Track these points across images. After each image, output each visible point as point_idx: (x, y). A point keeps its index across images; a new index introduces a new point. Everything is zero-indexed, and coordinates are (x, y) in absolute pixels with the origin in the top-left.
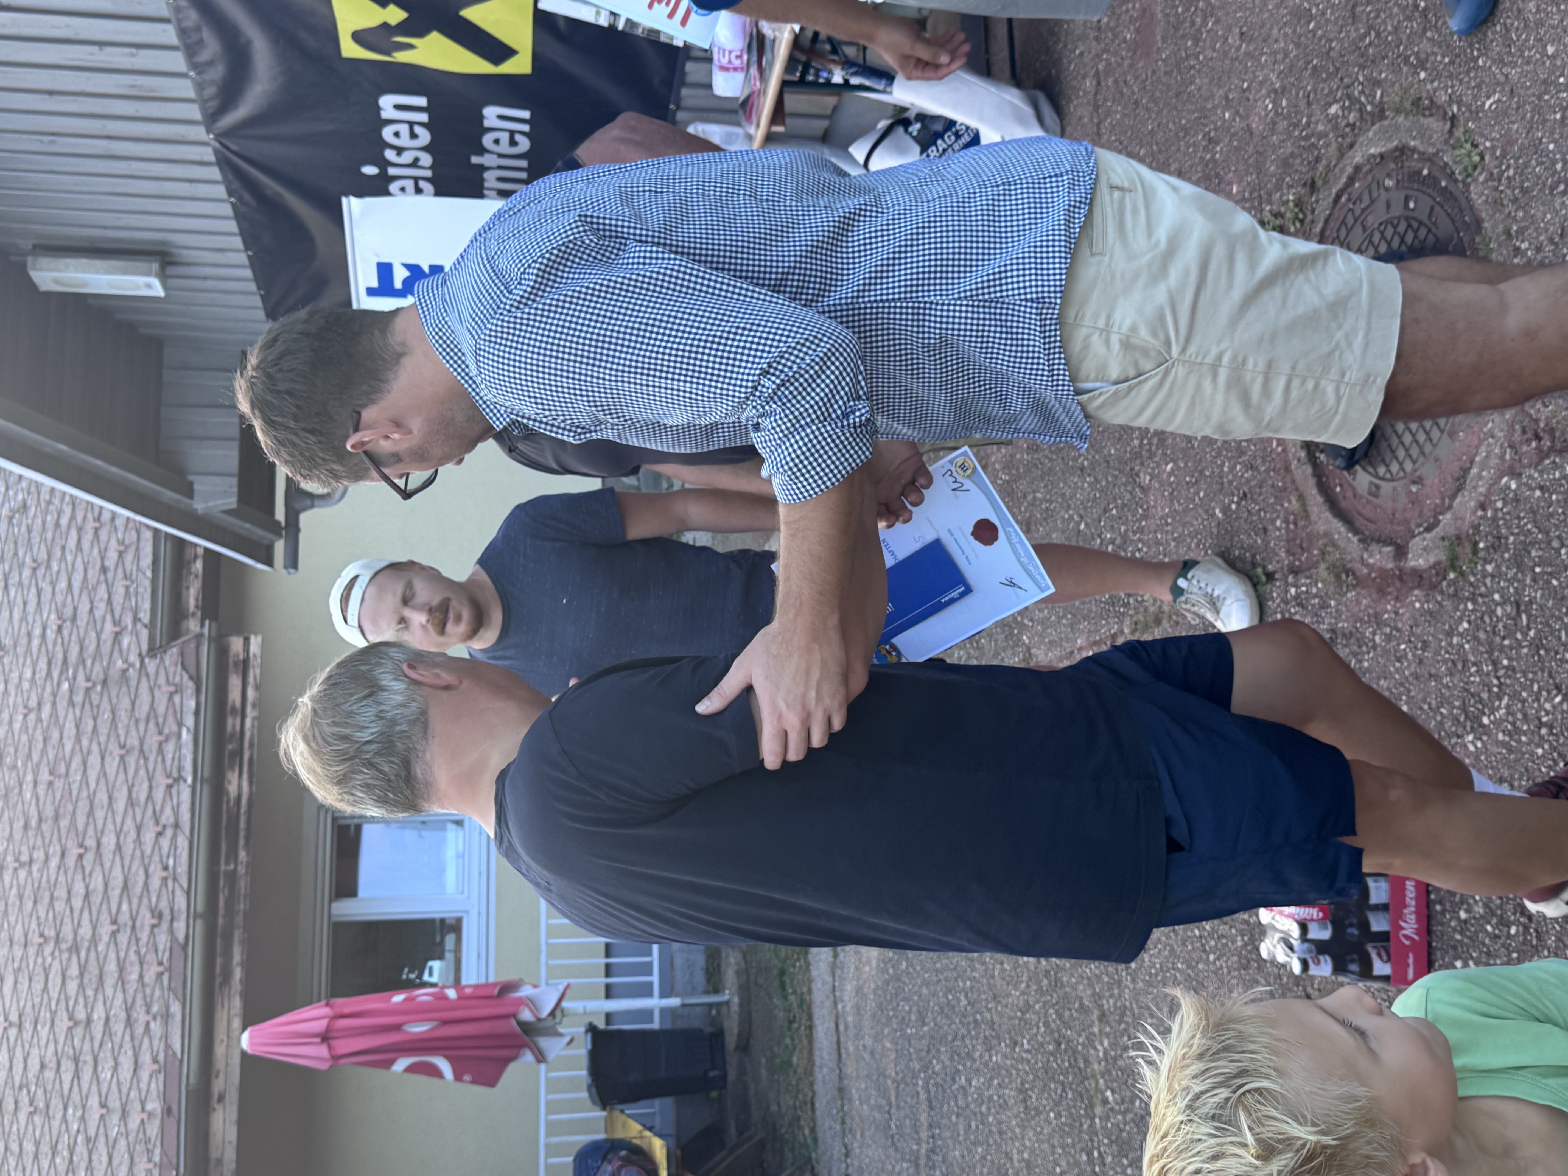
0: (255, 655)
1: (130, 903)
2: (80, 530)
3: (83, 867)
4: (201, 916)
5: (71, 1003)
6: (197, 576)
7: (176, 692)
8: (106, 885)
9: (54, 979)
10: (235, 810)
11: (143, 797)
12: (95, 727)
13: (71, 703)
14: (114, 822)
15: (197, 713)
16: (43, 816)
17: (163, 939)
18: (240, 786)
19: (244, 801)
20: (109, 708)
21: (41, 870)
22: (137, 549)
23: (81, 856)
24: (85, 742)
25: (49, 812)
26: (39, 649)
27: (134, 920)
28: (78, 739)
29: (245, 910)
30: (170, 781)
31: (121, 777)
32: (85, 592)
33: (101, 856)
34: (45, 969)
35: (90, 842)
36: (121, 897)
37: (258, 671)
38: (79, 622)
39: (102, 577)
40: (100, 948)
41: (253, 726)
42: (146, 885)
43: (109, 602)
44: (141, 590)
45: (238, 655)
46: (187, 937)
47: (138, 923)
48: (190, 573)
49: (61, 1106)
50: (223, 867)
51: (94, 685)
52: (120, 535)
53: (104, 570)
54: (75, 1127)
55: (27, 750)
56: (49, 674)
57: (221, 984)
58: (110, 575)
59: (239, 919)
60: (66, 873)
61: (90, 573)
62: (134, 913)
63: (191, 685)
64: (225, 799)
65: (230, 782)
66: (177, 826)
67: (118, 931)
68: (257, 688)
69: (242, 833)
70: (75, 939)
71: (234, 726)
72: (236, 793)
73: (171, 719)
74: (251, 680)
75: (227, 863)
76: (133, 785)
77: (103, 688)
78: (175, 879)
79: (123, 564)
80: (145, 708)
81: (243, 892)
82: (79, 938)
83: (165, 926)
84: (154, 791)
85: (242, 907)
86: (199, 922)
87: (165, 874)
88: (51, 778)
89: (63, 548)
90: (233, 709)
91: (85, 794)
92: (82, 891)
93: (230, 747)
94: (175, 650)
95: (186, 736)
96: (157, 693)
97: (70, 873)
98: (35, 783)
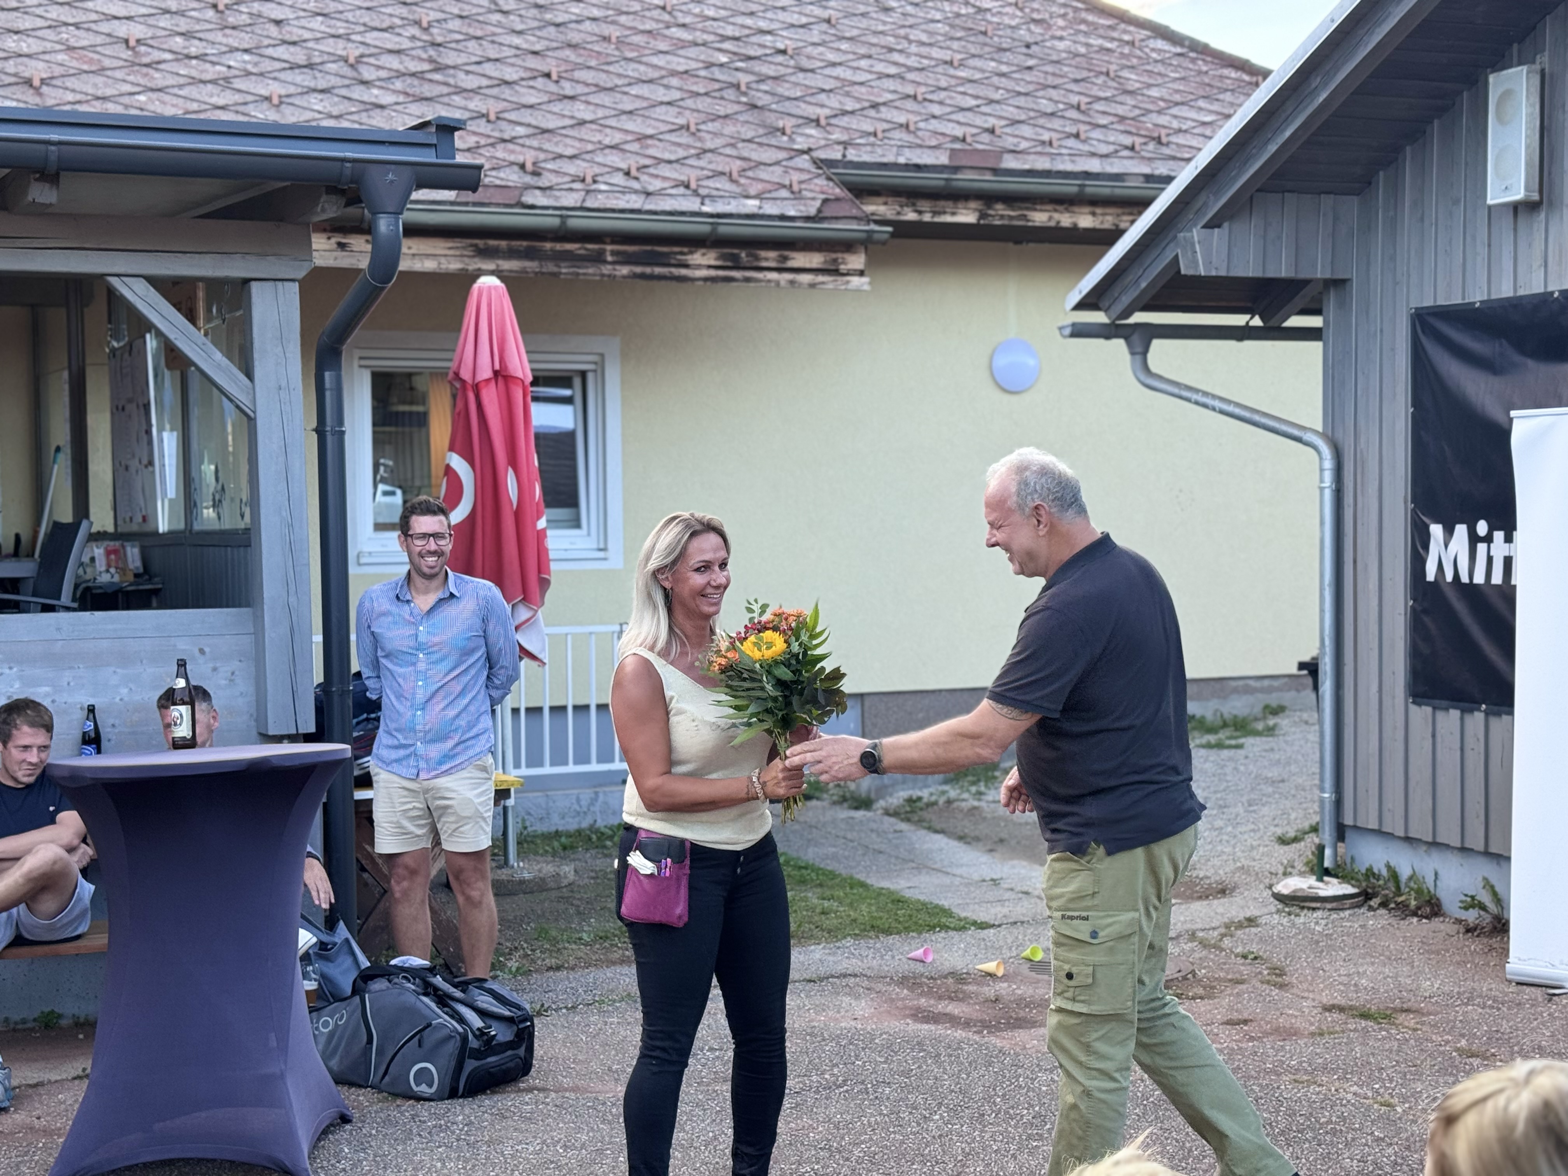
0: (848, 282)
1: (528, 136)
2: (900, 77)
3: (535, 78)
4: (563, 223)
5: (372, 60)
6: (899, 213)
7: (793, 192)
8: (531, 107)
9: (390, 40)
10: (673, 261)
11: (651, 152)
12: (698, 94)
13: (709, 65)
14: (606, 118)
15: (783, 217)
16: (562, 29)
17: (513, 177)
18: (699, 267)
19: (684, 272)
20: (729, 111)
21: (499, 25)
22: (920, 146)
23: (548, 75)
24: (675, 82)
25: (575, 37)
26: (743, 26)
27: (511, 140)
28: (674, 73)
29: (561, 273)
30: (693, 185)
31: (664, 128)
32: (839, 84)
33: (560, 100)
34: (391, 27)
35: (568, 88)
36: (529, 125)
37: (831, 286)
38: (801, 75)
39: (867, 104)
40: (455, 98)
41: (769, 281)
42: (561, 156)
43: (845, 113)
44: (879, 151)
45: (844, 263)
46: (533, 207)
47: (510, 146)
48: (901, 206)
49: (246, 46)
50: (609, 248)
51: (745, 94)
52: (922, 125)
53: (875, 106)
54: (232, 63)
55: (625, 9)
56: (725, 38)
57: (476, 245)
58: (872, 113)
59: (550, 267)
60: (516, 56)
61: (863, 89)
62: (520, 141)
63: (812, 211)
64: (686, 250)
65: (704, 255)
66: (648, 194)
67: (489, 121)
68: (812, 286)
69: (648, 270)
70: (448, 67)
71: (766, 259)
72: (691, 262)
73: (760, 187)
74: (821, 278)
75: (613, 253)
76: (660, 140)
77: (746, 104)
78: (588, 192)
79: (894, 129)
80: (754, 156)
81: (581, 271)
82: (452, 71)
83: (528, 179)
84: (668, 166)
85: (564, 271)
86: (556, 222)
87: (589, 179)
88: (614, 40)
89: (870, 57)
90: (785, 259)
91: (619, 82)
92: (508, 78)
93: (743, 255)
94: (837, 191)
95: (751, 205)
96: (778, 170)
97: (518, 62)
98: (594, 19)
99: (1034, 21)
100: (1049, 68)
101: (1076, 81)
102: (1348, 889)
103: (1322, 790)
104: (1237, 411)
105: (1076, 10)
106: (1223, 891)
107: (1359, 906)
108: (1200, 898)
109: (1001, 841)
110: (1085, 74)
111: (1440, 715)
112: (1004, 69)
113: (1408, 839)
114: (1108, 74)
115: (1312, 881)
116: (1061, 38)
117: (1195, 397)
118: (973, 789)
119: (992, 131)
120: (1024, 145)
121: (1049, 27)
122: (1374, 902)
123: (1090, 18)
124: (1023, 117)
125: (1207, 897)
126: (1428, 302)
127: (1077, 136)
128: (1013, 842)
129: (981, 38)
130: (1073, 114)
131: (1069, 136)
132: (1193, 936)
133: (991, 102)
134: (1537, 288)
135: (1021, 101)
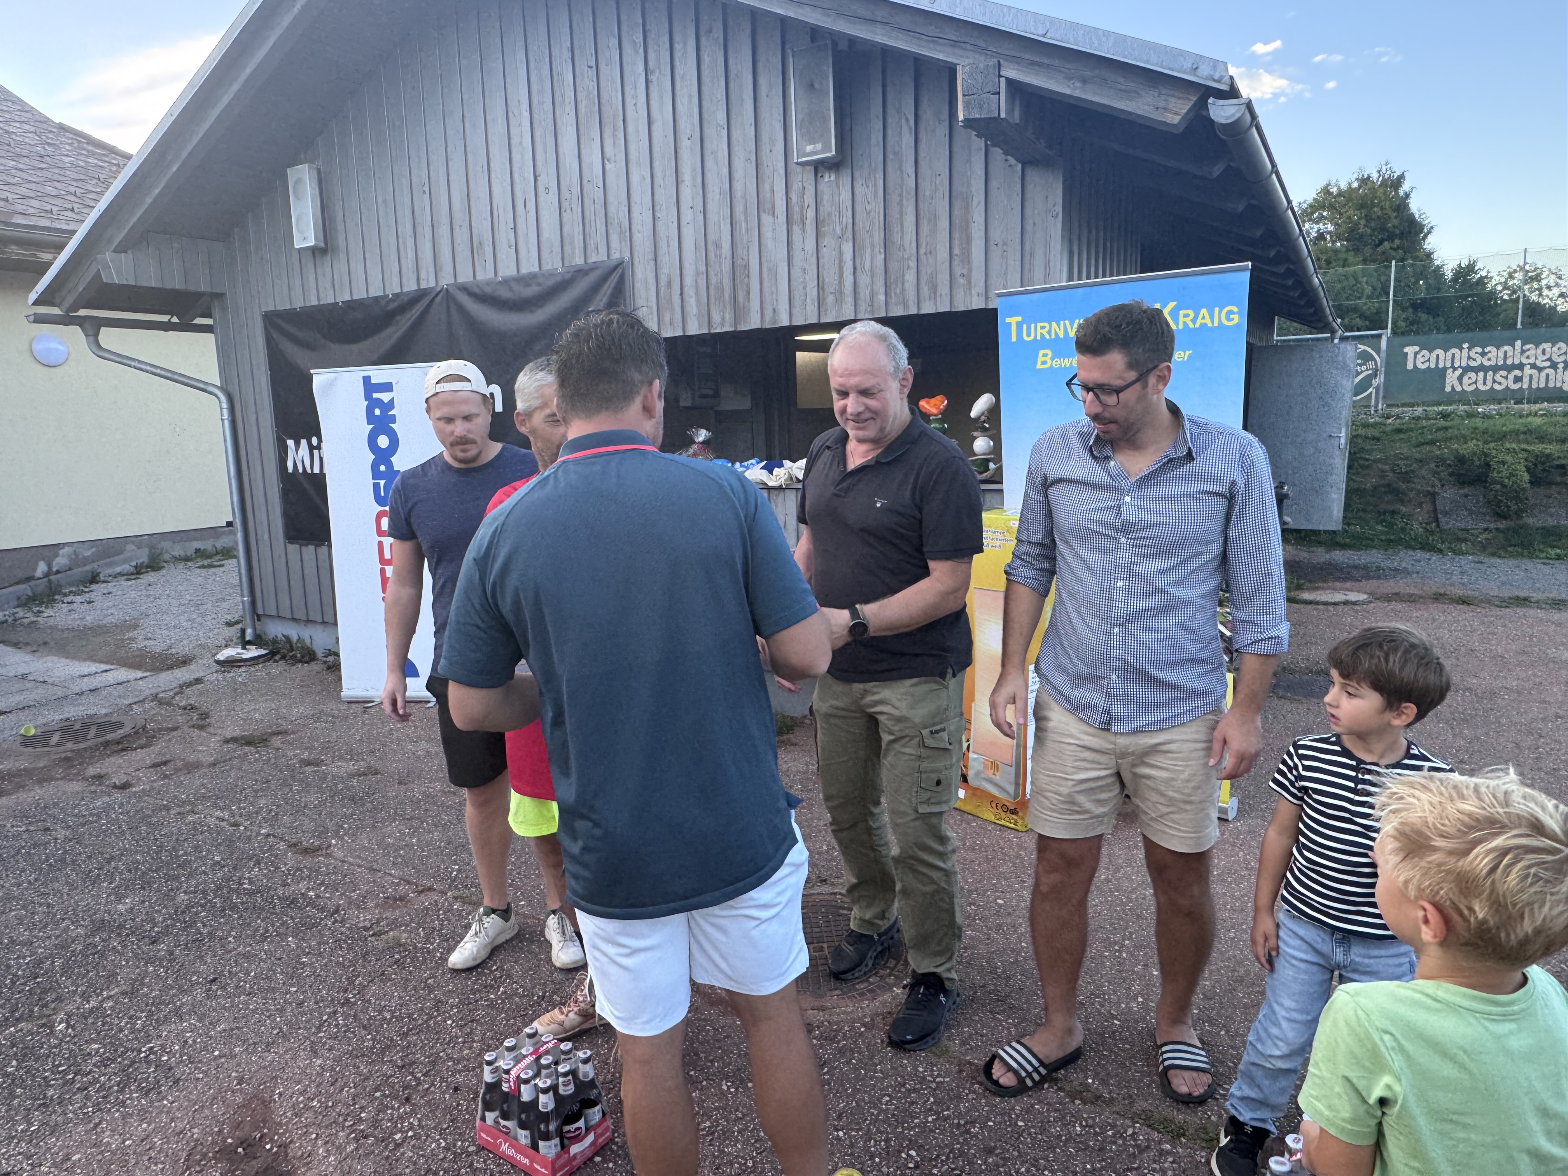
99: (49, 144)
100: (56, 171)
101: (75, 180)
102: (262, 652)
103: (242, 596)
104: (163, 373)
105: (79, 142)
106: (185, 662)
107: (268, 661)
108: (168, 669)
109: (45, 643)
110: (83, 177)
111: (304, 549)
112: (21, 166)
113: (294, 619)
114: (99, 179)
115: (239, 650)
116: (67, 156)
117: (133, 363)
118: (36, 609)
119: (6, 200)
120: (31, 211)
121: (60, 149)
122: (277, 658)
123: (90, 148)
124: (32, 195)
125: (172, 668)
126: (271, 308)
127: (72, 210)
128: (52, 644)
129: (7, 147)
130: (72, 198)
131: (66, 209)
132: (155, 697)
133: (9, 184)
134: (330, 300)
135: (33, 186)
